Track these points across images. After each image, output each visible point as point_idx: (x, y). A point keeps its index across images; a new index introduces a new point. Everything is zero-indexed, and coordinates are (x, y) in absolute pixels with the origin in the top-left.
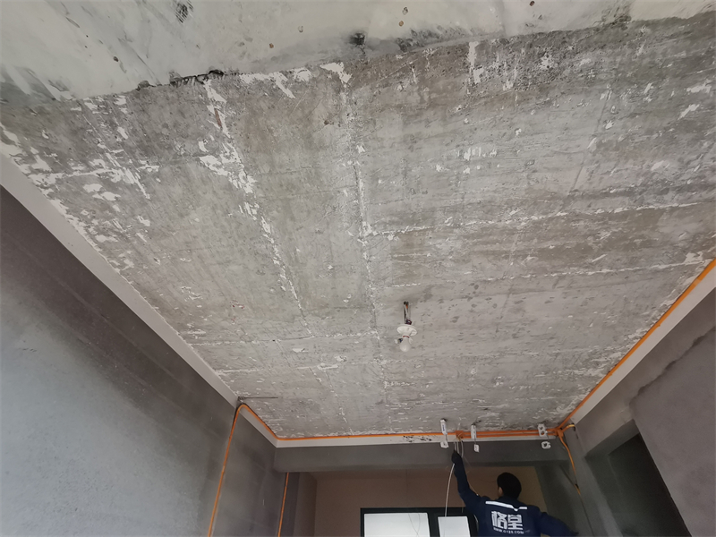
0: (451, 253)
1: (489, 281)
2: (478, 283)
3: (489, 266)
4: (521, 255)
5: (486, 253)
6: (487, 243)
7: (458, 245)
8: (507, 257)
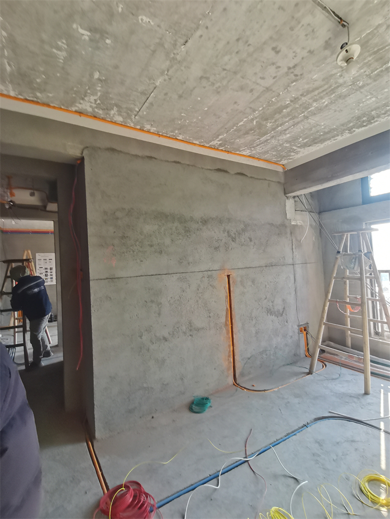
0: (341, 76)
1: (292, 83)
2: (297, 78)
3: (306, 87)
4: (295, 100)
5: (317, 89)
6: (323, 91)
7: (341, 81)
8: (302, 95)
